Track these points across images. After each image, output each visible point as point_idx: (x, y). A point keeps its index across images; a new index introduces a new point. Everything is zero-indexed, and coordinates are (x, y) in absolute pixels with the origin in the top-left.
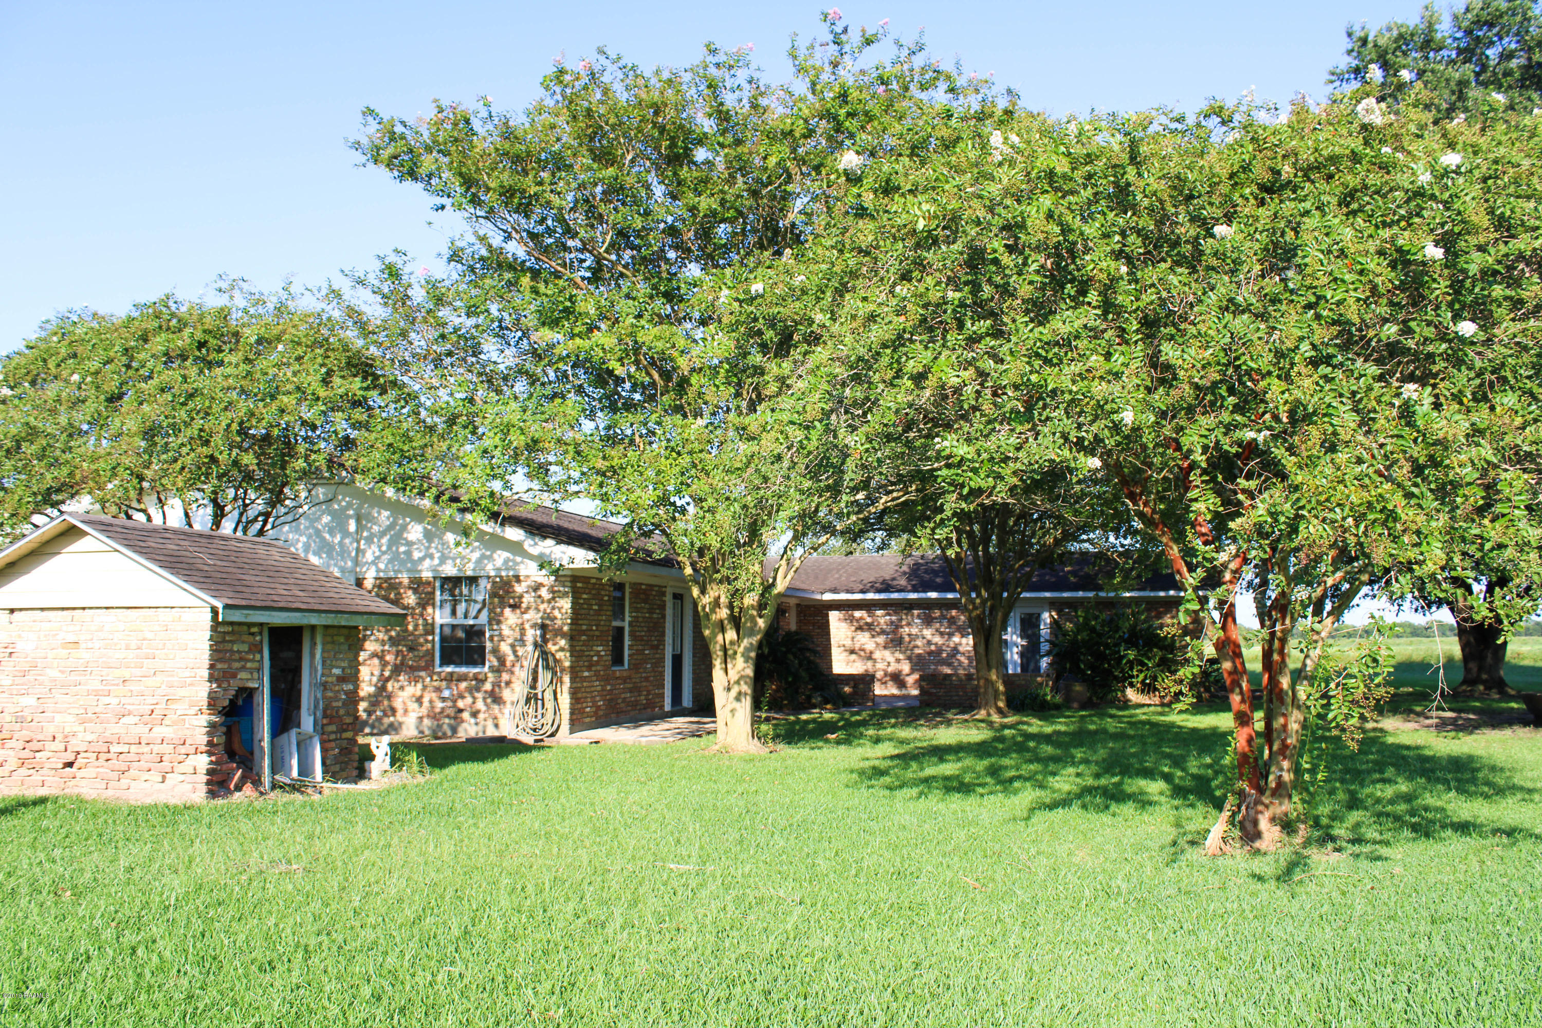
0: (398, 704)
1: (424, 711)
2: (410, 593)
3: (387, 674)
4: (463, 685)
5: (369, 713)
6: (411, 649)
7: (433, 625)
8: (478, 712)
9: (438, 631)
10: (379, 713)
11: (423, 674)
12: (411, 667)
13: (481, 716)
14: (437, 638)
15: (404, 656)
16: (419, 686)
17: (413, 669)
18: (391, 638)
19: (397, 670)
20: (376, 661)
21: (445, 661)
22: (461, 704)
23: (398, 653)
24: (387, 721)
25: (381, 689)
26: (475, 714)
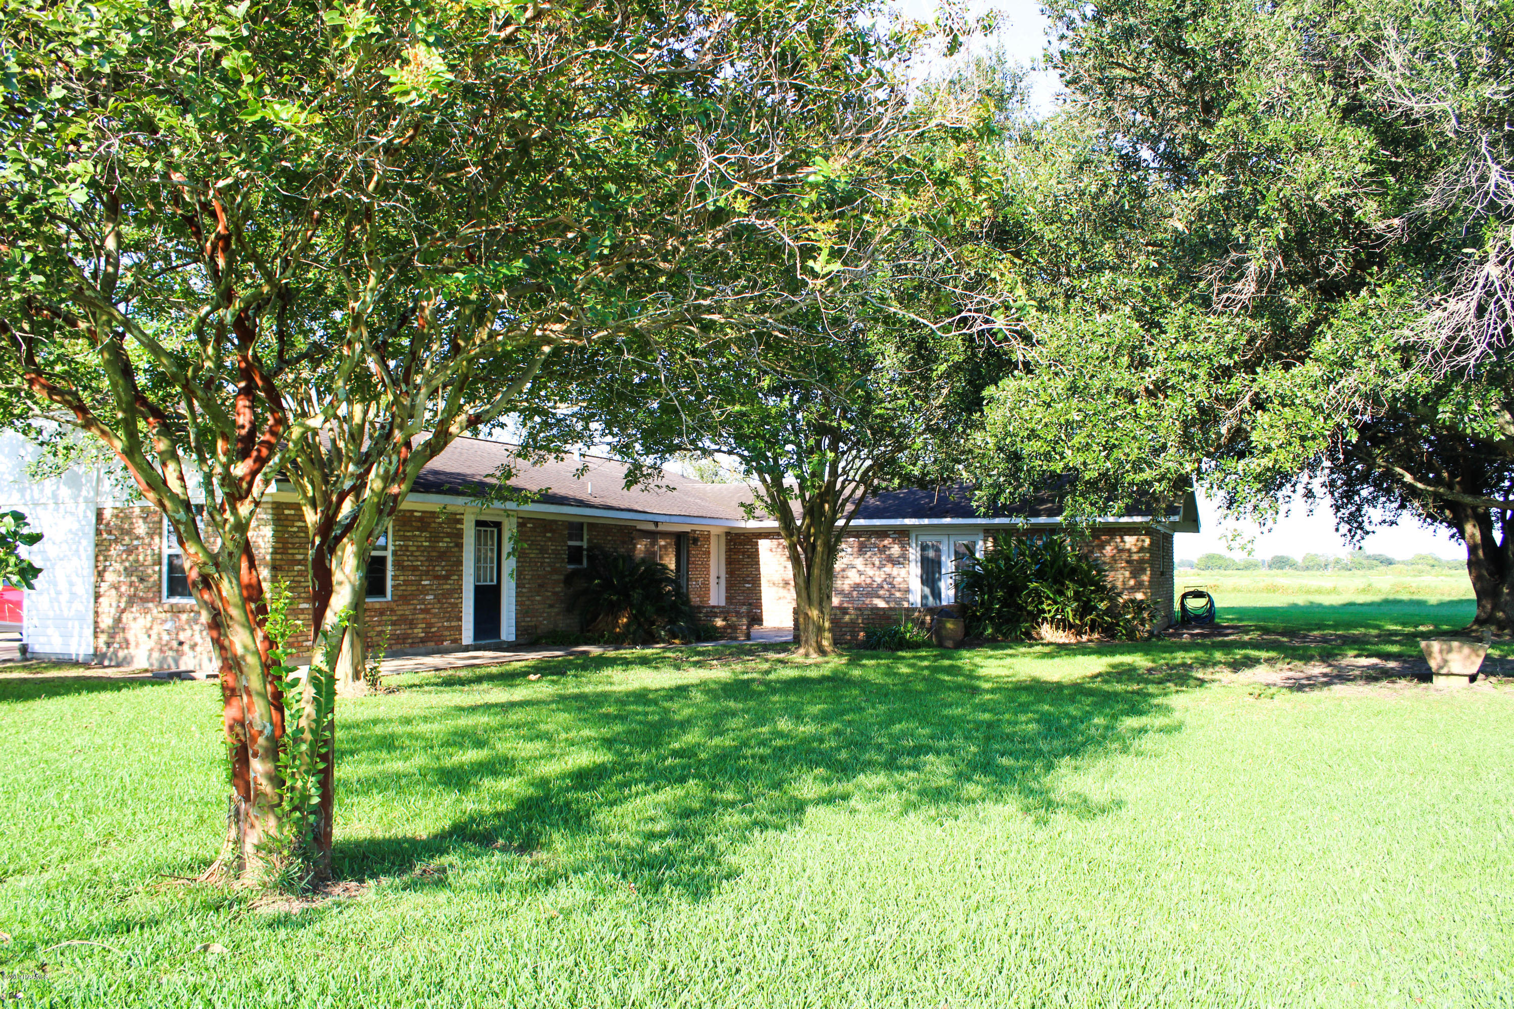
0: (130, 636)
1: (151, 643)
2: (141, 521)
3: (123, 605)
4: (184, 617)
5: (108, 645)
6: (142, 580)
7: (160, 555)
8: (196, 645)
9: (165, 561)
10: (116, 645)
11: (151, 605)
12: (141, 599)
13: (198, 649)
14: (165, 569)
15: (136, 588)
16: (149, 617)
17: (144, 600)
18: (126, 569)
19: (131, 601)
20: (113, 592)
21: (172, 593)
22: (182, 637)
23: (131, 584)
24: (121, 654)
25: (118, 620)
26: (193, 647)
